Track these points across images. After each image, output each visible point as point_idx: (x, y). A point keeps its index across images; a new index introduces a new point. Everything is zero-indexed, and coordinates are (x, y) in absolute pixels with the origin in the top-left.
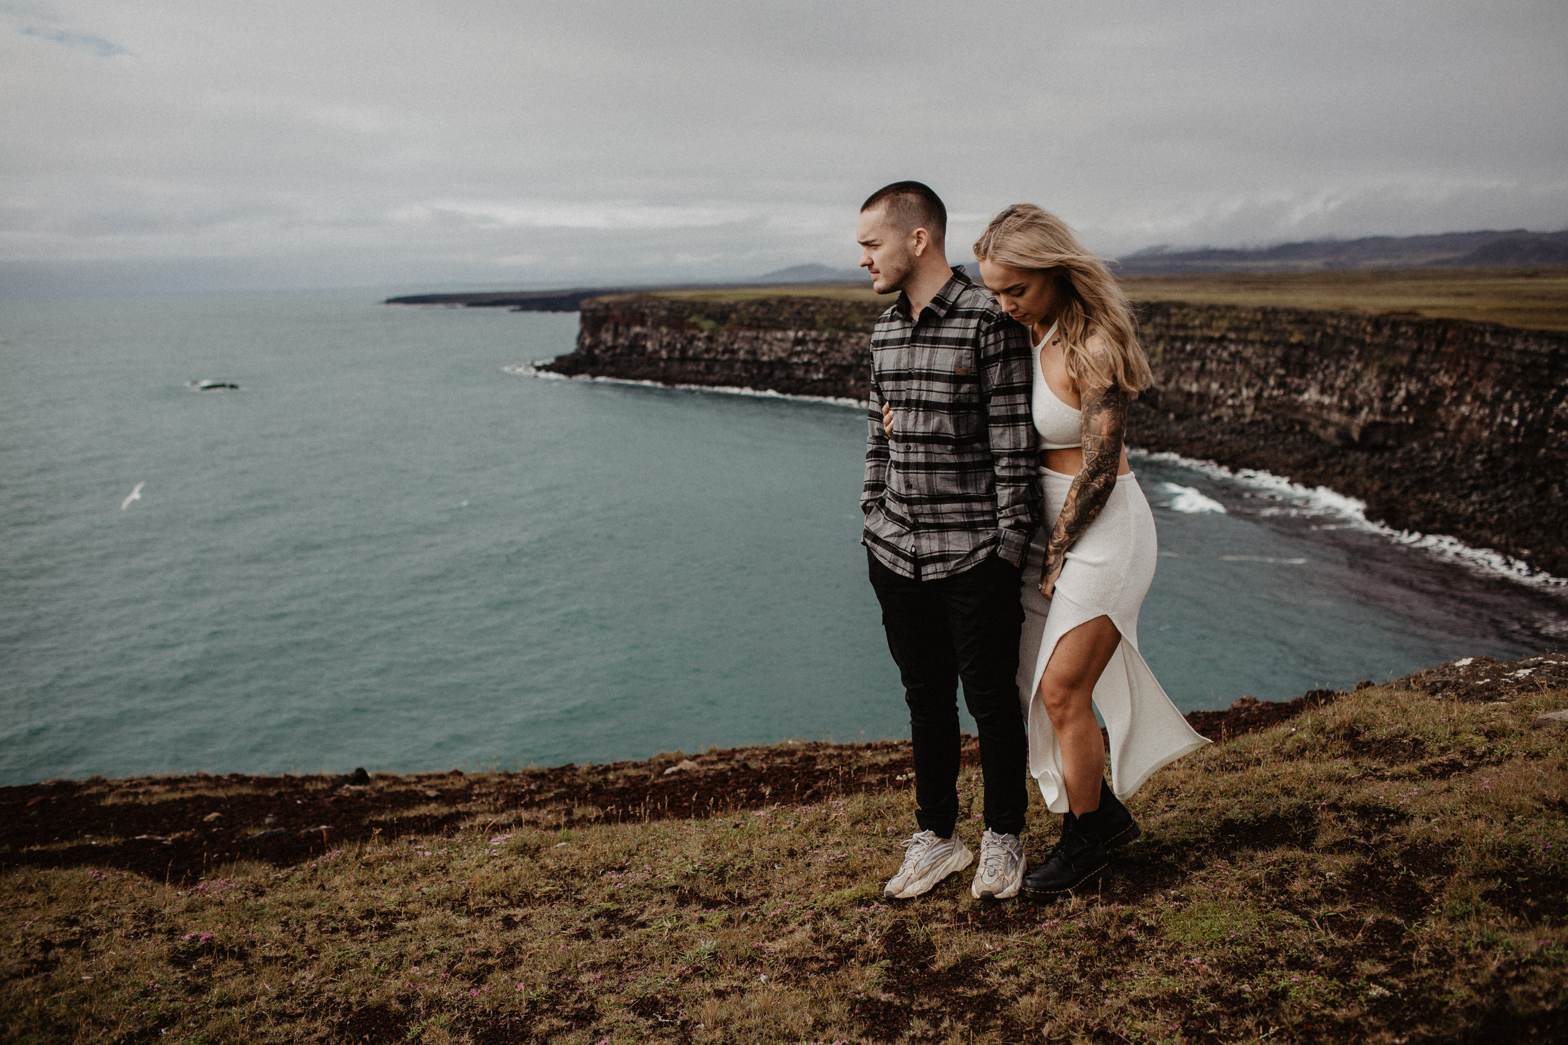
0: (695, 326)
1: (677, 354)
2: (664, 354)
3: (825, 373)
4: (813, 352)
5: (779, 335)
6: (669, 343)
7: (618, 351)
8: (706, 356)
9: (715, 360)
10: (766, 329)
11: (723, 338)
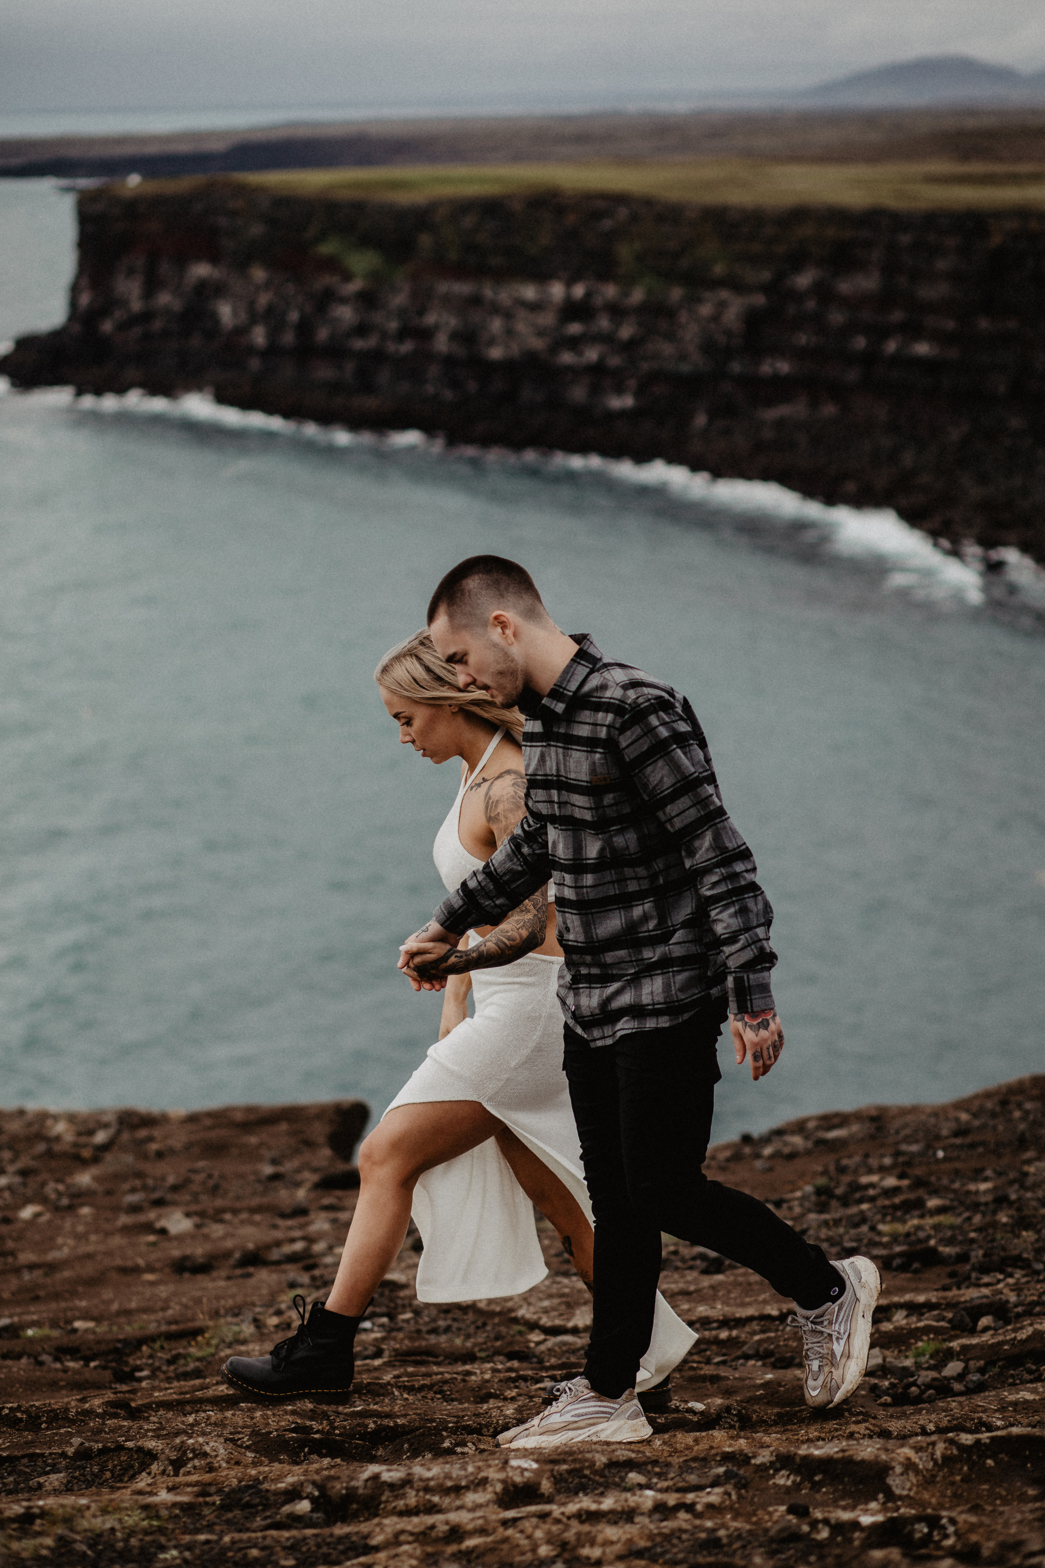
0: (332, 265)
1: (288, 338)
2: (259, 336)
3: (637, 395)
4: (607, 339)
5: (529, 292)
6: (270, 310)
7: (157, 325)
8: (359, 344)
9: (377, 356)
10: (501, 276)
11: (399, 299)
